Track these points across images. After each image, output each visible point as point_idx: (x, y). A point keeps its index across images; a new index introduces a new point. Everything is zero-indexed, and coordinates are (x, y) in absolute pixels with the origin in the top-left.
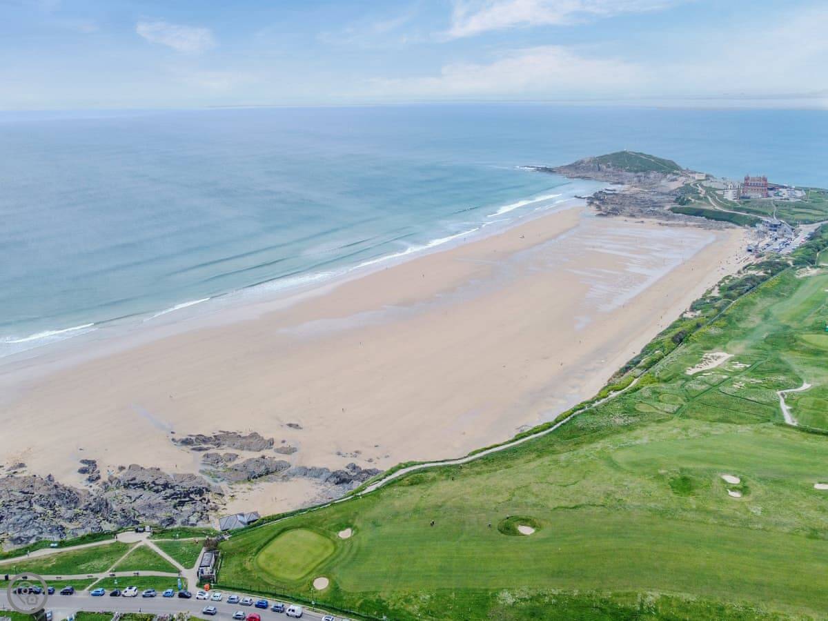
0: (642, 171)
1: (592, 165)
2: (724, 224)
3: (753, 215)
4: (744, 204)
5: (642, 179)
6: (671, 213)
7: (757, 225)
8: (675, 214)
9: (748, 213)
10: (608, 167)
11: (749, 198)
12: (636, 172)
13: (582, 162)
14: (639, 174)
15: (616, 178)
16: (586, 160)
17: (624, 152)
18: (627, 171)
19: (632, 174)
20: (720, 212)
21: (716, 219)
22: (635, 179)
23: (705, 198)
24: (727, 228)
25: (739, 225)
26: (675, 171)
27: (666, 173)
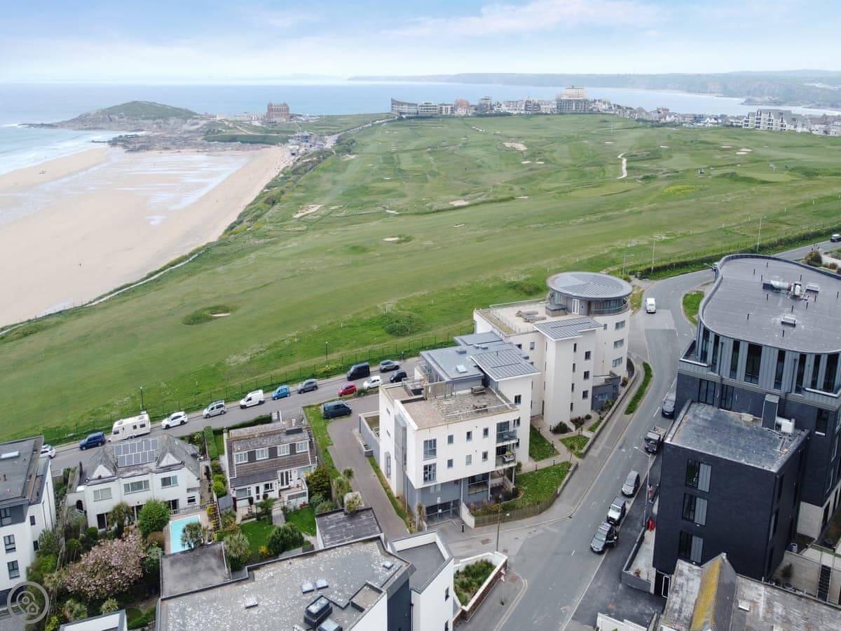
0: (159, 118)
1: (102, 117)
2: (259, 146)
3: (284, 135)
4: (273, 127)
5: (162, 125)
6: (206, 142)
7: (290, 141)
8: (211, 143)
9: (278, 133)
10: (121, 117)
11: (275, 122)
12: (154, 119)
13: (88, 115)
14: (158, 121)
15: (133, 126)
16: (93, 113)
17: (135, 102)
18: (144, 119)
19: (150, 122)
20: (254, 136)
21: (251, 143)
22: (155, 126)
23: (235, 127)
24: (263, 147)
25: (274, 144)
26: (195, 116)
27: (185, 119)
